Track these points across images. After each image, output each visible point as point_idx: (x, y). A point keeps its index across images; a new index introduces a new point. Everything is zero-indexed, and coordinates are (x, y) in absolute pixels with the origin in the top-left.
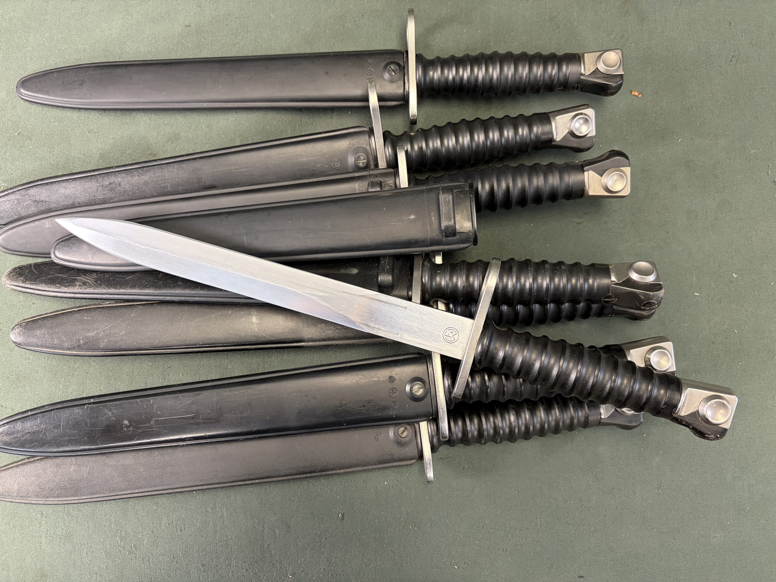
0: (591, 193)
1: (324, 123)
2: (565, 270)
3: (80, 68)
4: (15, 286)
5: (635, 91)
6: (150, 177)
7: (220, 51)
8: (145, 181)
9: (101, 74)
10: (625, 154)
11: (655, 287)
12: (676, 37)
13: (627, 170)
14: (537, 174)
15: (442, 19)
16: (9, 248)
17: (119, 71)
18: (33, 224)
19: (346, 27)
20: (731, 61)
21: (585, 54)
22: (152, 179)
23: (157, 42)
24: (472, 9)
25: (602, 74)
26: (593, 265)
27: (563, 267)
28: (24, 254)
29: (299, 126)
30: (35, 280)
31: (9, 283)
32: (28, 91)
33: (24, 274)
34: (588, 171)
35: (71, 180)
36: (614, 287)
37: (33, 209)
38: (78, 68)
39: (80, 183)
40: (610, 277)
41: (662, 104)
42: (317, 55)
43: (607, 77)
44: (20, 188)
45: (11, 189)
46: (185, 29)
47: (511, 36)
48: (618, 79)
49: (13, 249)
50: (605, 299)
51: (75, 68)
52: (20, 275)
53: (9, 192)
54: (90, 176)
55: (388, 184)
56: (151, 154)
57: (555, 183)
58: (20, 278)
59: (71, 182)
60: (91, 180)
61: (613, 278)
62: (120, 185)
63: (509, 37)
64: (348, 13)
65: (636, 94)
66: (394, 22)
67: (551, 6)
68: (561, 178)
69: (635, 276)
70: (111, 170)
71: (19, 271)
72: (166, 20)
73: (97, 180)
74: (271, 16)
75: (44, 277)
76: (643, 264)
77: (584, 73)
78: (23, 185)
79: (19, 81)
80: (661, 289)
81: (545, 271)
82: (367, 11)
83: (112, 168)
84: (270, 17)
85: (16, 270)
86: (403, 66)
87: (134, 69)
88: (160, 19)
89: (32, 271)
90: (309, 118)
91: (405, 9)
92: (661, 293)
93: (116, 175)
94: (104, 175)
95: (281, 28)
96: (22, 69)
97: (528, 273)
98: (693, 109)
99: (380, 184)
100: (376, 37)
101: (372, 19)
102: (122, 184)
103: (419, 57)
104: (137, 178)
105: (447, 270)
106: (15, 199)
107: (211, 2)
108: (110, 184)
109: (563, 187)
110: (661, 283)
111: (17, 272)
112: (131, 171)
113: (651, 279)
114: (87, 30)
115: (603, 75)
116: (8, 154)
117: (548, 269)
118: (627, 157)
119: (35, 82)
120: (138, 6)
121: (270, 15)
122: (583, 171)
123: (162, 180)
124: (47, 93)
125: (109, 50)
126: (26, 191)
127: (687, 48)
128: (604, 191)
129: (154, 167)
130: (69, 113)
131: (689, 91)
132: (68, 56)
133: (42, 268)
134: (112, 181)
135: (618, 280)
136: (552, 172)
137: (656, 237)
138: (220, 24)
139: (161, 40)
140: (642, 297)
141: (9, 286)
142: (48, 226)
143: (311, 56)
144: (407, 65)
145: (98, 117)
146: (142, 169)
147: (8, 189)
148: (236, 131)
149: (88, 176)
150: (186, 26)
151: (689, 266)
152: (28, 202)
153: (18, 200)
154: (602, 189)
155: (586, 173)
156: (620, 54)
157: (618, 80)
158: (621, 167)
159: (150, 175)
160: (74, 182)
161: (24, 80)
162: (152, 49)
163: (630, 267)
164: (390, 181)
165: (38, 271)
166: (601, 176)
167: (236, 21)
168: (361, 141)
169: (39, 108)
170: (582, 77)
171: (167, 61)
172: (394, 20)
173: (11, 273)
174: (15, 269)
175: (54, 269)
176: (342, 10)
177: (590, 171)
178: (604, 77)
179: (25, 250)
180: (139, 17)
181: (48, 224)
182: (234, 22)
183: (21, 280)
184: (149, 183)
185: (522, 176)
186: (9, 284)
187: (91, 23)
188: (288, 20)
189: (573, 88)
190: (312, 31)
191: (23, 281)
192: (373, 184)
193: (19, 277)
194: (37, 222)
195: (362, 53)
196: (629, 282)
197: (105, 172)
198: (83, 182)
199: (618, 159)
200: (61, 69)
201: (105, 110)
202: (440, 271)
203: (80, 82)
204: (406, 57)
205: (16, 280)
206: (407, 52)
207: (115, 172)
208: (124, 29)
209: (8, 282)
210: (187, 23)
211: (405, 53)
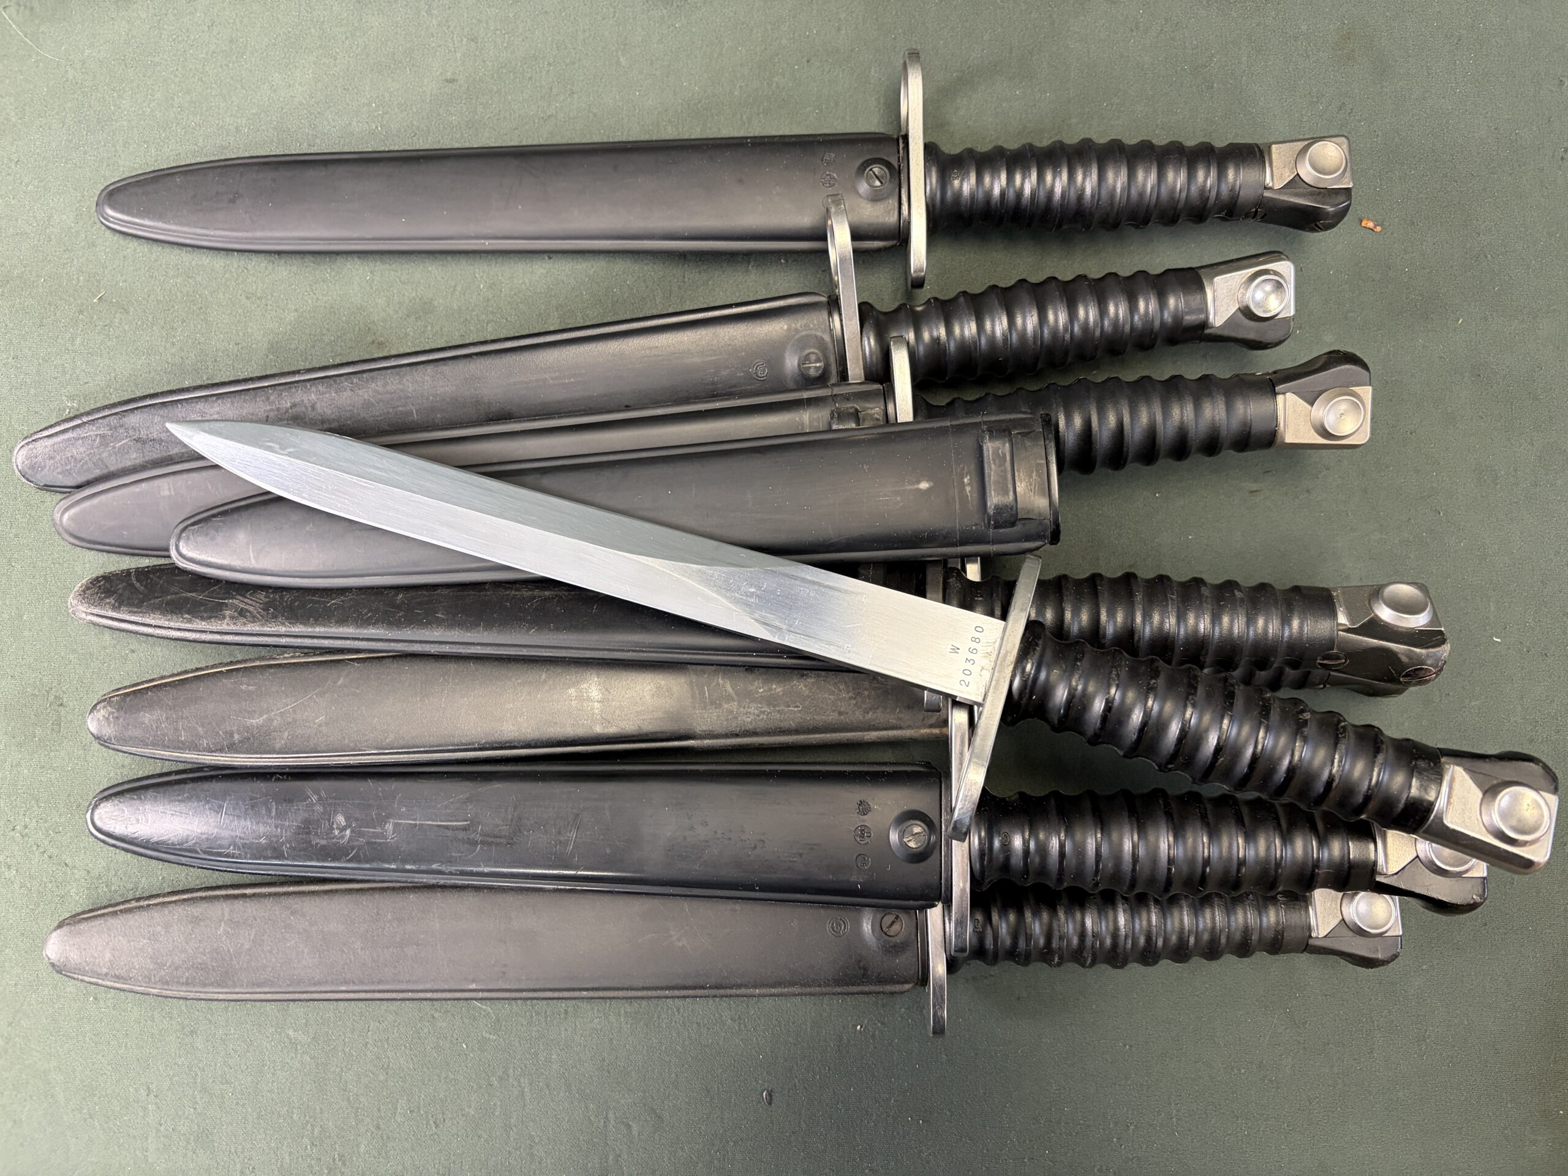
0: (1289, 439)
1: (731, 281)
2: (1241, 599)
3: (230, 166)
4: (97, 615)
5: (1368, 219)
6: (376, 391)
7: (516, 131)
8: (365, 400)
9: (274, 180)
10: (1362, 360)
11: (1429, 638)
12: (1450, 108)
13: (1366, 392)
14: (1180, 398)
15: (971, 70)
16: (83, 535)
17: (311, 173)
18: (136, 489)
19: (774, 85)
20: (1562, 159)
21: (1274, 146)
22: (380, 396)
23: (387, 113)
24: (1033, 49)
25: (1307, 186)
26: (1296, 589)
27: (1238, 594)
28: (114, 549)
29: (679, 288)
30: (139, 604)
31: (85, 609)
32: (123, 212)
33: (115, 592)
34: (1284, 393)
35: (214, 398)
36: (1344, 638)
37: (134, 458)
38: (226, 166)
39: (233, 403)
40: (1334, 615)
41: (1424, 247)
42: (718, 142)
43: (1319, 194)
44: (107, 412)
45: (88, 413)
46: (445, 87)
47: (1112, 105)
48: (1341, 198)
49: (93, 538)
50: (1323, 660)
51: (219, 167)
52: (108, 592)
53: (85, 420)
54: (253, 389)
55: (871, 416)
56: (373, 342)
57: (1217, 418)
58: (108, 600)
59: (213, 402)
60: (255, 397)
61: (1342, 619)
62: (313, 408)
63: (1110, 107)
64: (778, 54)
65: (1371, 225)
66: (873, 73)
67: (1195, 42)
68: (1229, 407)
69: (1385, 614)
70: (297, 378)
71: (104, 585)
72: (406, 68)
73: (268, 399)
74: (622, 59)
75: (157, 598)
76: (1404, 590)
77: (1270, 185)
78: (114, 405)
79: (102, 191)
80: (1443, 642)
81: (1201, 602)
82: (818, 51)
83: (298, 372)
84: (618, 63)
85: (99, 581)
86: (897, 166)
87: (341, 169)
88: (392, 66)
89: (132, 585)
90: (700, 272)
91: (895, 47)
92: (1445, 650)
93: (306, 387)
94: (281, 388)
95: (641, 86)
96: (108, 165)
97: (1167, 604)
98: (1486, 257)
99: (856, 416)
100: (837, 104)
101: (827, 69)
102: (318, 405)
103: (930, 150)
104: (349, 393)
105: (997, 596)
106: (97, 435)
107: (498, 32)
108: (294, 405)
109: (1235, 424)
110: (1443, 629)
111: (100, 586)
112: (338, 378)
113: (1419, 621)
114: (243, 87)
115: (1311, 189)
116: (78, 341)
117: (1207, 595)
118: (1365, 366)
119: (137, 195)
120: (346, 38)
121: (619, 58)
122: (1275, 394)
123: (400, 398)
124: (161, 217)
125: (288, 129)
126: (120, 419)
127: (1474, 132)
128: (1316, 434)
129: (384, 372)
130: (205, 260)
131: (1477, 220)
132: (203, 141)
133: (152, 578)
134: (297, 400)
135: (1352, 622)
136: (1210, 395)
137: (1412, 521)
138: (516, 78)
139: (396, 110)
140: (1404, 659)
141: (83, 615)
142: (166, 493)
143: (707, 145)
144: (906, 165)
145: (266, 268)
146: (359, 375)
147: (82, 415)
148: (551, 296)
149: (249, 390)
150: (447, 81)
151: (1482, 581)
152: (123, 442)
153: (103, 436)
154: (1313, 431)
155: (1280, 398)
156: (1345, 146)
157: (1342, 200)
158: (1353, 386)
159: (377, 388)
160: (220, 401)
161: (113, 190)
162: (377, 127)
163: (1376, 593)
164: (875, 409)
165: (145, 586)
166: (1312, 404)
167: (548, 71)
168: (813, 323)
169: (144, 248)
170: (1267, 194)
171: (409, 154)
172: (873, 70)
173: (88, 588)
174: (97, 579)
175: (179, 582)
176: (765, 49)
177: (1288, 394)
178: (1312, 194)
179: (118, 542)
180: (349, 61)
181: (166, 487)
182: (544, 73)
183: (109, 603)
184: (372, 404)
185: (1148, 402)
186: (83, 612)
187: (251, 71)
188: (656, 70)
189: (1247, 216)
190: (705, 92)
191: (113, 605)
192: (841, 416)
193: (105, 597)
194: (144, 485)
195: (811, 139)
196: (1374, 627)
197: (283, 381)
198: (238, 401)
199: (1348, 370)
200: (191, 168)
201: (279, 253)
203: (231, 196)
204: (903, 149)
205: (99, 603)
206: (906, 138)
207: (304, 381)
208: (320, 85)
209: (83, 607)
210: (449, 75)
211: (901, 141)
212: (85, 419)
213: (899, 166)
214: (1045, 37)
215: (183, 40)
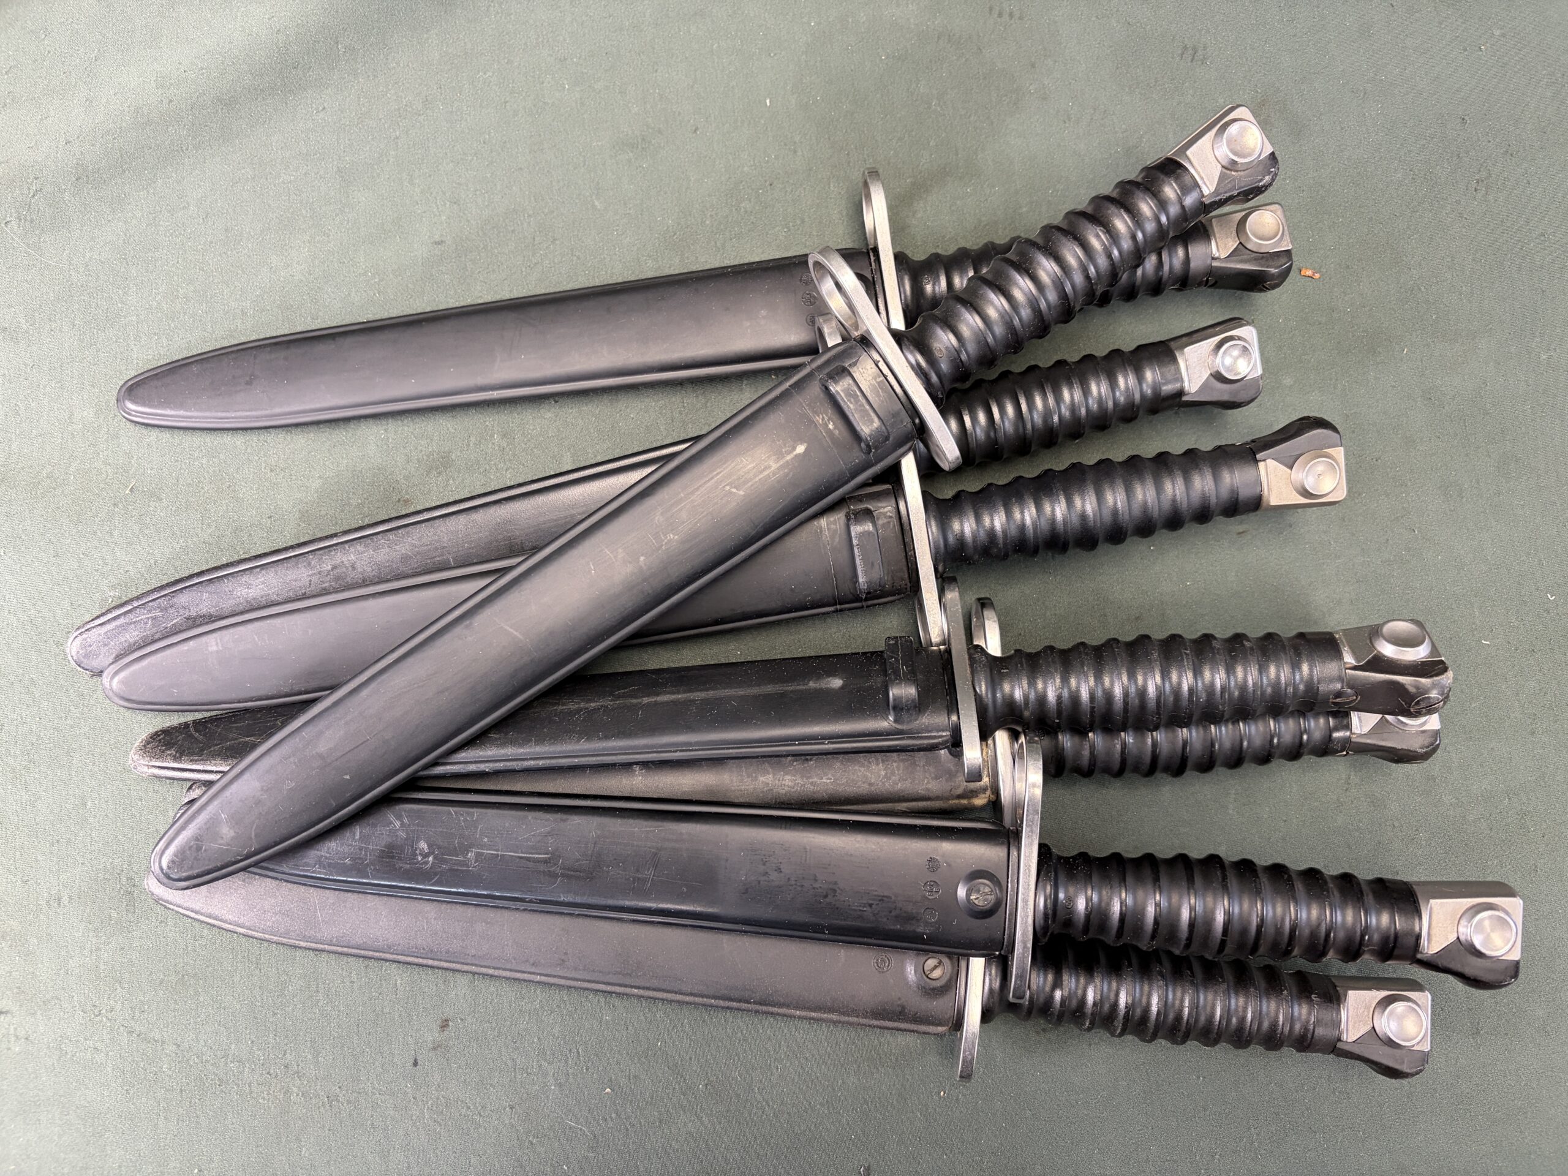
0: (1274, 501)
2: (1252, 649)
3: (242, 350)
4: (159, 767)
5: (1306, 268)
6: (413, 545)
7: (505, 282)
8: (402, 554)
9: (286, 359)
10: (1331, 424)
11: (1433, 667)
12: (1366, 157)
13: (1339, 453)
14: (1170, 472)
15: (923, 174)
17: (321, 348)
19: (743, 210)
20: (1476, 190)
21: (1213, 220)
22: (417, 549)
23: (382, 281)
24: (977, 149)
25: (1250, 252)
26: (1301, 635)
27: (1247, 644)
30: (200, 753)
31: (147, 763)
32: (144, 405)
33: (175, 744)
34: (1264, 460)
35: (258, 570)
36: (1353, 675)
38: (238, 351)
39: (276, 572)
40: (1339, 655)
41: (1361, 287)
42: (701, 274)
43: (1263, 258)
44: (156, 595)
45: (138, 598)
46: (435, 249)
47: (1058, 191)
48: (1283, 260)
50: (1335, 698)
51: (232, 352)
52: (169, 745)
53: (135, 606)
54: (295, 556)
55: (884, 514)
57: (1206, 488)
58: (169, 752)
59: (257, 573)
60: (297, 564)
61: (1349, 659)
62: (354, 568)
63: (1055, 193)
64: (742, 182)
65: (1309, 273)
66: (832, 188)
67: (1124, 126)
68: (1216, 478)
69: (1387, 649)
70: (335, 541)
71: (164, 738)
72: (396, 236)
73: (309, 564)
74: (597, 203)
75: (217, 745)
76: (1401, 626)
77: (1217, 255)
78: (162, 588)
79: (122, 387)
80: (1445, 669)
81: (1214, 654)
82: (779, 174)
83: (335, 535)
84: (594, 207)
85: (159, 736)
86: (871, 279)
87: (349, 341)
88: (383, 236)
89: (191, 736)
91: (849, 162)
92: (1448, 678)
93: (344, 549)
94: (321, 552)
95: (618, 226)
96: (122, 359)
97: (1182, 660)
98: (1420, 289)
100: (803, 221)
101: (789, 190)
102: (358, 565)
103: (900, 259)
104: (387, 550)
105: (1022, 666)
106: (148, 618)
107: (478, 193)
108: (334, 567)
109: (1225, 493)
110: (1443, 659)
111: (160, 740)
112: (374, 537)
113: (1420, 653)
114: (244, 273)
115: (1254, 255)
116: (116, 532)
117: (1219, 649)
118: (1334, 429)
119: (156, 387)
120: (337, 215)
121: (594, 202)
122: (1257, 462)
123: (437, 549)
124: (181, 406)
125: (292, 306)
126: (169, 600)
127: (1391, 176)
128: (1297, 495)
129: (418, 526)
130: (226, 439)
131: (1407, 257)
132: (212, 327)
133: (210, 728)
134: (337, 561)
135: (1357, 659)
136: (1197, 467)
137: (1390, 542)
138: (499, 232)
139: (391, 276)
140: (1411, 690)
141: (145, 769)
143: (692, 279)
144: (879, 276)
145: (285, 439)
146: (396, 532)
147: (132, 600)
149: (290, 557)
150: (436, 243)
152: (175, 621)
153: (153, 618)
154: (1294, 492)
155: (1261, 465)
156: (1280, 212)
157: (1284, 261)
158: (1326, 448)
159: (413, 542)
160: (263, 572)
161: (132, 385)
162: (375, 294)
163: (1375, 632)
164: (887, 508)
165: (205, 735)
166: (1291, 468)
167: (529, 223)
169: (166, 435)
170: (1215, 264)
171: (411, 318)
172: (832, 186)
173: (148, 743)
174: (156, 734)
175: (237, 728)
176: (730, 178)
177: (1268, 461)
178: (1256, 259)
180: (341, 237)
182: (525, 224)
183: (170, 755)
184: (411, 557)
185: (1142, 480)
186: (145, 767)
187: (249, 256)
188: (630, 209)
189: (1200, 284)
190: (679, 224)
191: (174, 756)
193: (167, 749)
195: (787, 262)
196: (1379, 663)
197: (322, 545)
198: (281, 569)
199: (1320, 433)
200: (205, 356)
201: (297, 425)
202: (1008, 669)
203: (248, 379)
204: (875, 261)
205: (161, 756)
206: (876, 250)
207: (342, 543)
208: (317, 262)
209: (145, 761)
210: (437, 238)
211: (871, 254)
212: (135, 604)
213: (873, 278)
214: (986, 137)
215: (180, 234)
